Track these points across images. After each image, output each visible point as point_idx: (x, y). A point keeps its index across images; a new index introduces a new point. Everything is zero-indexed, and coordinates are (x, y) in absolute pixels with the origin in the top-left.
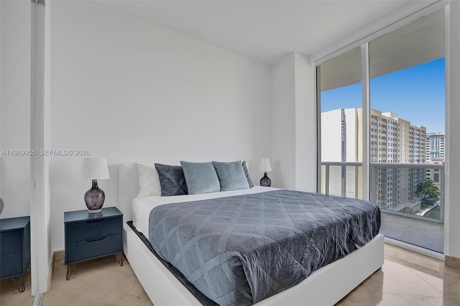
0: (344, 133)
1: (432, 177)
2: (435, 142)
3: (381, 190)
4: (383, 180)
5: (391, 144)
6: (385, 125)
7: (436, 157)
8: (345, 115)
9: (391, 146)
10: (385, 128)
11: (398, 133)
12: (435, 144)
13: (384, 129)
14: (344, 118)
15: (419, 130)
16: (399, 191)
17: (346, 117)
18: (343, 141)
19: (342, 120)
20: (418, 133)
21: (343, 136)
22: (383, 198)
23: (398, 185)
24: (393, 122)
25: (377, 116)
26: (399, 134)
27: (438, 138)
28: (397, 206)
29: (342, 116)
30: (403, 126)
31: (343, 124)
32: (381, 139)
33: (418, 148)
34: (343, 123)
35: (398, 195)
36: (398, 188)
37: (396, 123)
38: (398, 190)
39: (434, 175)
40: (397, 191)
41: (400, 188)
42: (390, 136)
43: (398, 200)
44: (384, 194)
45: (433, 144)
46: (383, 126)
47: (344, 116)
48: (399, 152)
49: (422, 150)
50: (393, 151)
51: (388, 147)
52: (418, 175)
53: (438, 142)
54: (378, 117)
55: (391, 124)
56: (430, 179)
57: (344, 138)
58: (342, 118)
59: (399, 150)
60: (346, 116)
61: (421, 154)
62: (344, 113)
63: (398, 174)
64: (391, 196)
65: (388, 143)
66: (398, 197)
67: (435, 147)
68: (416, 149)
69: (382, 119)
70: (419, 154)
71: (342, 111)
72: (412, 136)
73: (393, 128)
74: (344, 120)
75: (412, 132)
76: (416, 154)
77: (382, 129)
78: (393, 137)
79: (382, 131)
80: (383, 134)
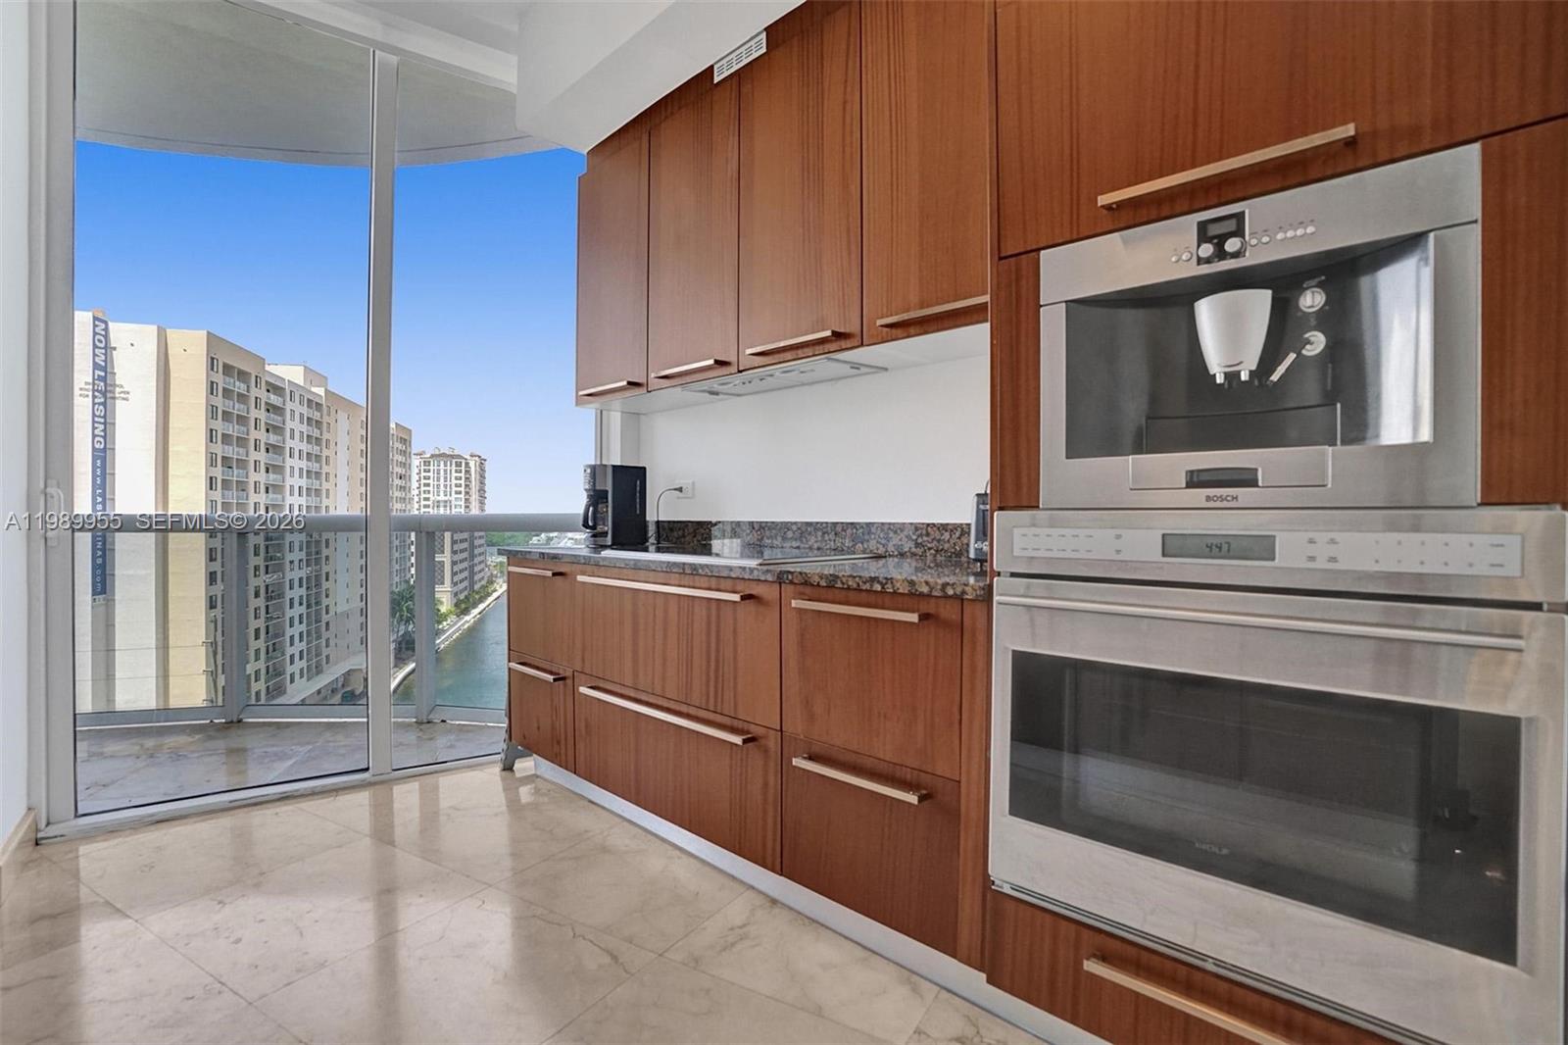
0: (105, 417)
2: (442, 472)
3: (267, 627)
4: (273, 592)
5: (301, 469)
6: (279, 404)
8: (113, 345)
9: (301, 476)
10: (280, 415)
11: (326, 436)
12: (442, 479)
13: (275, 420)
14: (105, 354)
16: (327, 624)
17: (114, 352)
18: (97, 446)
19: (95, 363)
21: (102, 427)
22: (274, 650)
23: (325, 602)
24: (309, 400)
25: (248, 370)
26: (328, 441)
27: (449, 463)
28: (324, 669)
29: (95, 346)
30: (342, 416)
31: (104, 379)
32: (262, 450)
34: (103, 374)
35: (325, 635)
36: (327, 613)
37: (319, 405)
38: (325, 618)
40: (323, 624)
41: (332, 613)
42: (296, 444)
43: (325, 652)
44: (276, 636)
46: (271, 408)
47: (105, 348)
48: (327, 497)
49: (399, 493)
50: (307, 495)
51: (289, 481)
53: (448, 475)
54: (250, 374)
55: (301, 404)
57: (105, 437)
58: (95, 355)
59: (328, 490)
60: (115, 349)
62: (106, 336)
63: (325, 569)
64: (301, 641)
65: (288, 468)
66: (327, 640)
69: (267, 382)
71: (95, 326)
73: (308, 418)
74: (105, 361)
77: (268, 418)
78: (305, 447)
79: (266, 423)
80: (271, 435)
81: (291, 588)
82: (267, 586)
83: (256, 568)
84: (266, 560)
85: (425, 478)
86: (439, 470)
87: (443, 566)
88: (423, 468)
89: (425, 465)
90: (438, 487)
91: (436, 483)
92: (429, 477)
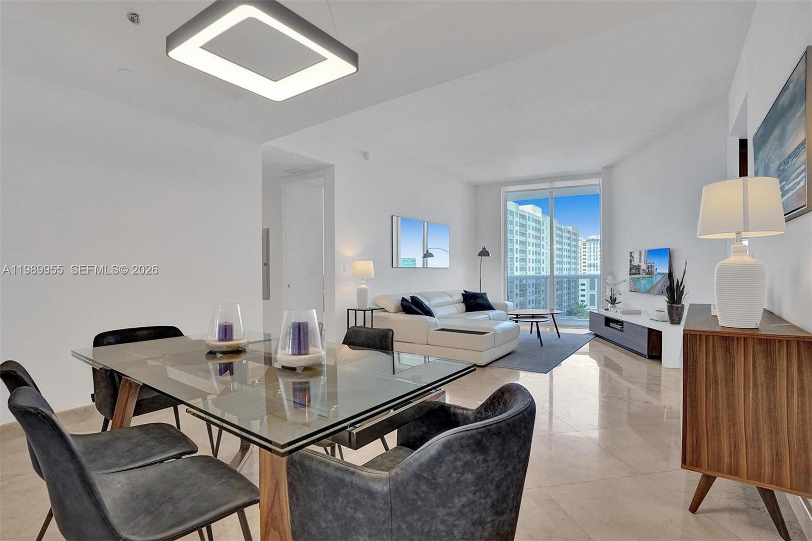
1: (587, 299)
2: (592, 249)
4: (522, 305)
5: (533, 251)
6: (524, 223)
7: (594, 270)
9: (533, 254)
10: (525, 228)
12: (592, 252)
13: (523, 230)
15: (569, 232)
20: (569, 236)
24: (536, 220)
26: (543, 237)
27: (596, 243)
32: (519, 243)
33: (569, 257)
37: (539, 222)
39: (590, 296)
42: (531, 240)
45: (590, 252)
46: (522, 225)
49: (573, 261)
50: (536, 263)
51: (529, 257)
52: (569, 297)
53: (596, 250)
54: (514, 212)
55: (533, 222)
56: (585, 301)
61: (573, 266)
65: (528, 251)
67: (592, 257)
68: (565, 260)
69: (520, 214)
70: (570, 266)
72: (561, 241)
73: (536, 228)
75: (561, 234)
76: (565, 266)
77: (520, 229)
78: (534, 241)
79: (520, 232)
80: (521, 237)
81: (529, 304)
82: (520, 303)
83: (517, 294)
84: (520, 291)
85: (584, 252)
86: (590, 248)
87: (594, 296)
88: (582, 247)
89: (583, 245)
90: (590, 256)
91: (589, 254)
92: (586, 252)
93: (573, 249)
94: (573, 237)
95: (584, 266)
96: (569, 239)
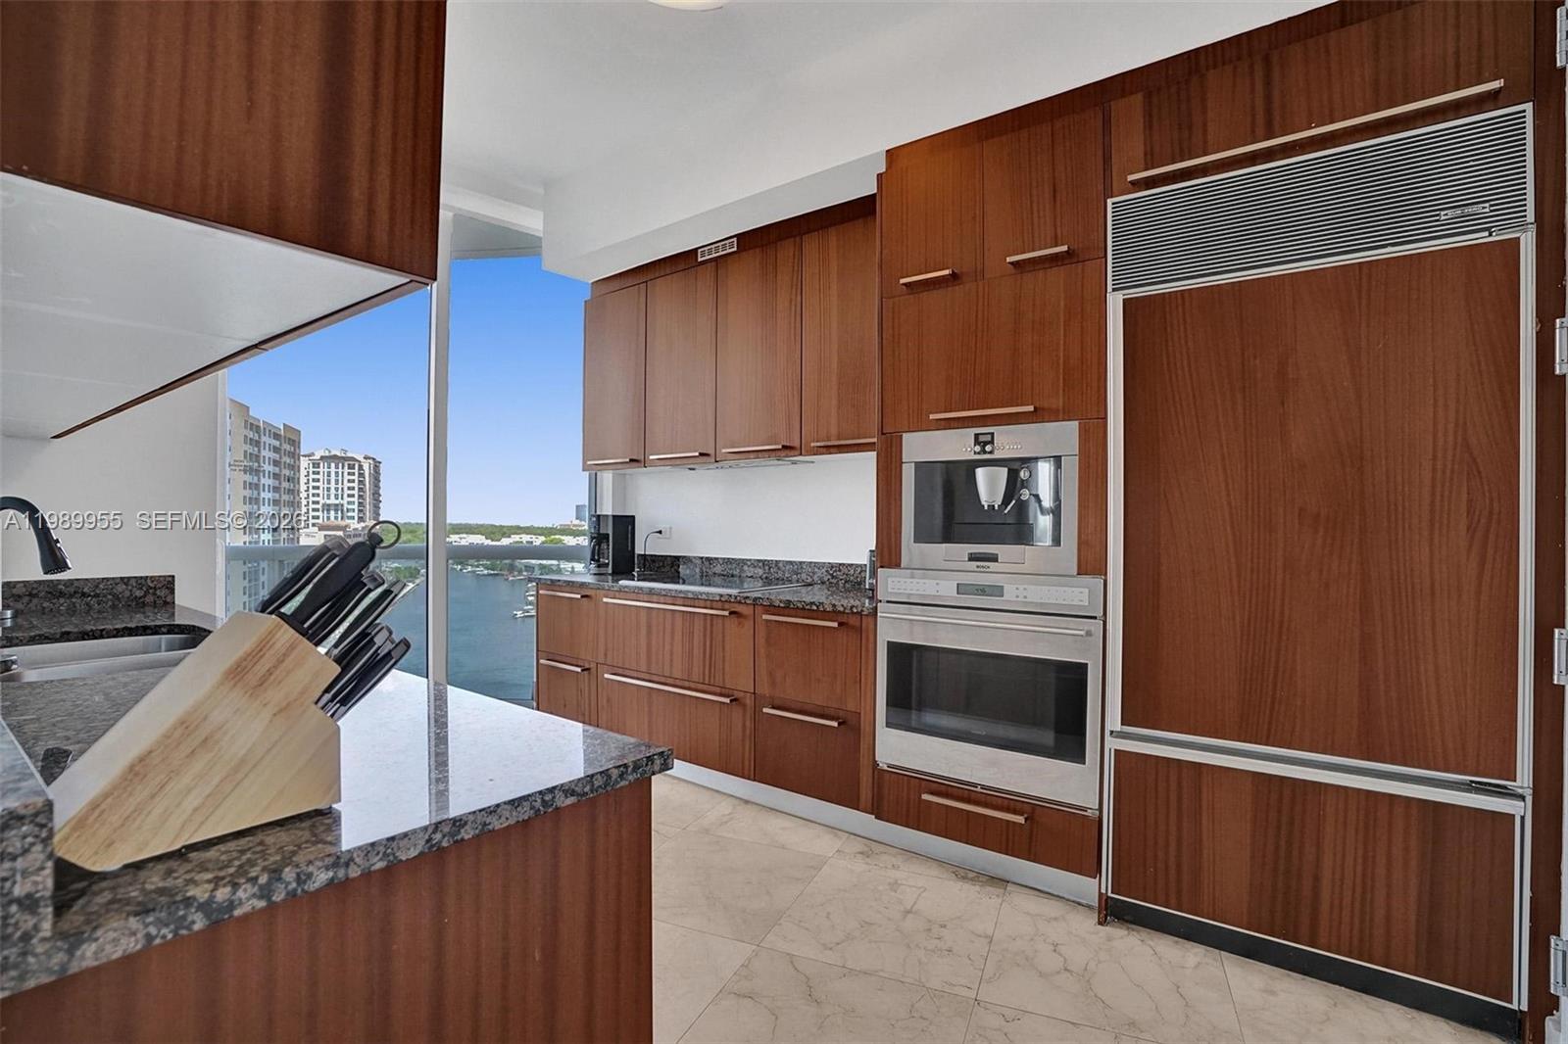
86: (329, 473)
88: (311, 470)
89: (313, 467)
90: (329, 489)
91: (326, 486)
92: (318, 480)
93: (286, 472)
94: (287, 447)
95: (314, 510)
96: (276, 450)
